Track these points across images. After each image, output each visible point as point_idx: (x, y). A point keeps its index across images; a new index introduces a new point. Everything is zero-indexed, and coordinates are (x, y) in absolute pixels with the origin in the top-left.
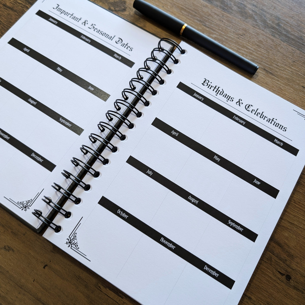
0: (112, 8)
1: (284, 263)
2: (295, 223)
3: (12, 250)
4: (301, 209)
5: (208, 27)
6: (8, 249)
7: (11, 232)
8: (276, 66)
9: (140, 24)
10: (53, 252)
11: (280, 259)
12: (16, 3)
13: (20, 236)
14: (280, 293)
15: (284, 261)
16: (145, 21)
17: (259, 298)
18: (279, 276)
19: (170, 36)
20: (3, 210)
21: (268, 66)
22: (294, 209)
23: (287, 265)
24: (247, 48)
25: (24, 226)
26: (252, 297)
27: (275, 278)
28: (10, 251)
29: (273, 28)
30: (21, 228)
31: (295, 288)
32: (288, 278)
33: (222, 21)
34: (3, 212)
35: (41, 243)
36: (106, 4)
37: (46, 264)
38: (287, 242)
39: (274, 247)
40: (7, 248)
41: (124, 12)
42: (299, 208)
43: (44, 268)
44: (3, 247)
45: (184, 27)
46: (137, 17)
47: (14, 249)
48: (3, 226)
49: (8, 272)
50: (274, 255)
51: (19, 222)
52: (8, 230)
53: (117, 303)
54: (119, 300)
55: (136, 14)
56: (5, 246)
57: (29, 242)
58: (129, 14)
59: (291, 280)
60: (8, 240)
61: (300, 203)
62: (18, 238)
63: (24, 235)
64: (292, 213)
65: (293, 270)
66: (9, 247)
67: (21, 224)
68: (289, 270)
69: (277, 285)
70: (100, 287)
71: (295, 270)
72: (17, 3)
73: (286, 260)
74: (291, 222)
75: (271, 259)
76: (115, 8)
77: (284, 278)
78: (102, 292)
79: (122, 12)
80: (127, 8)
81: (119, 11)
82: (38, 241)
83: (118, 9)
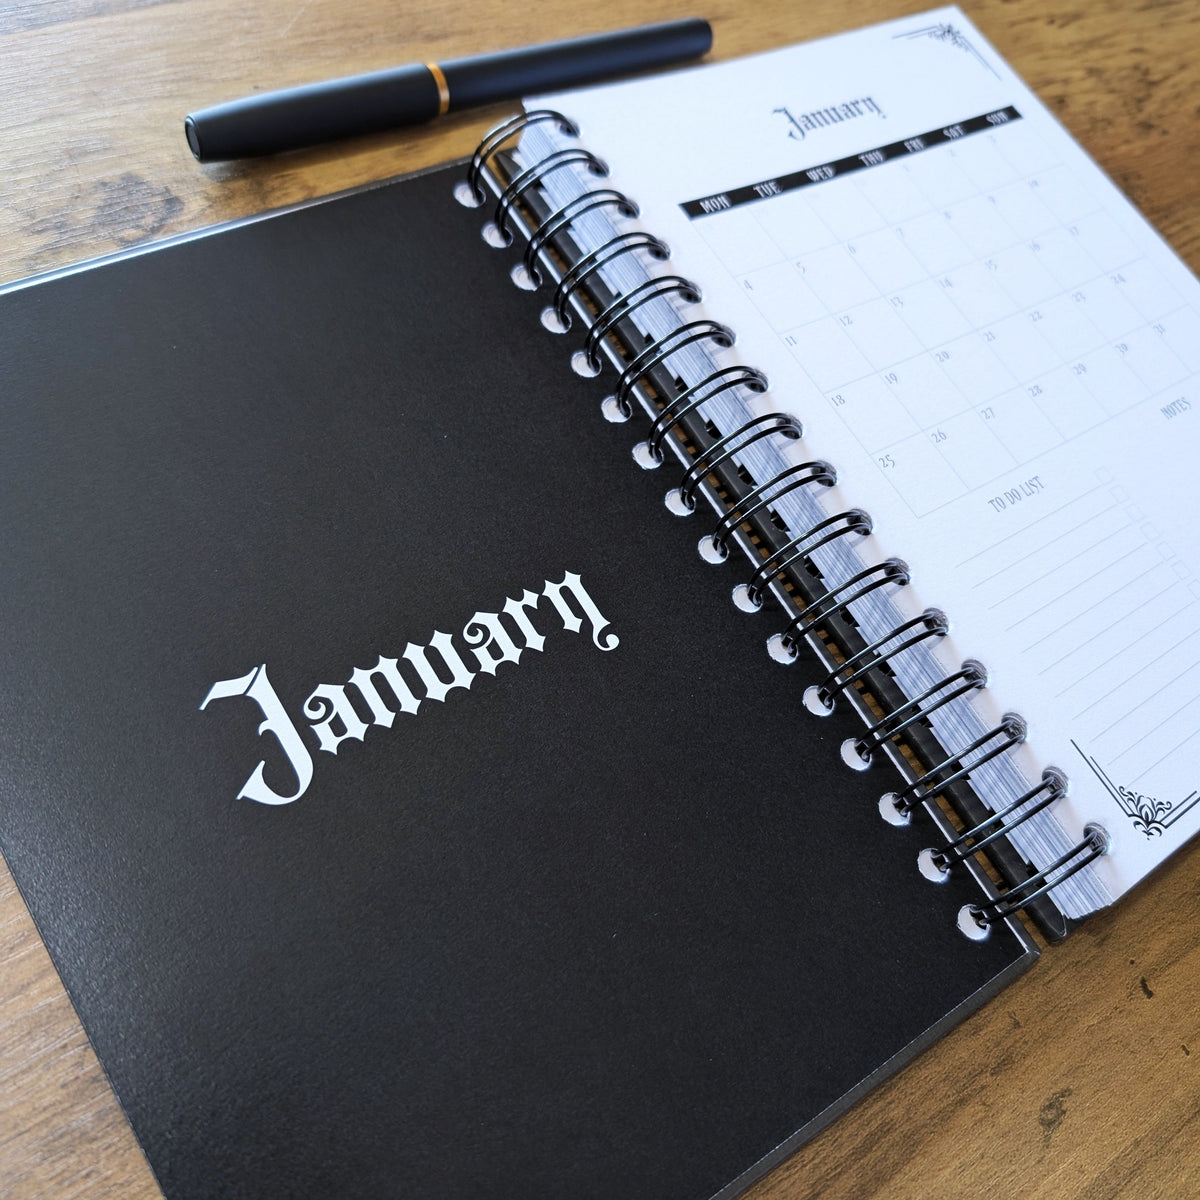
0: (130, 232)
3: (1063, 1096)
6: (1053, 1114)
7: (992, 1074)
10: (1103, 940)
13: (1016, 1042)
16: (285, 173)
19: (409, 149)
20: (894, 1080)
25: (985, 1013)
28: (1063, 1108)
30: (990, 1029)
34: (903, 1082)
35: (1063, 971)
36: (89, 240)
37: (1138, 982)
40: (1050, 1117)
41: (186, 211)
43: (1150, 994)
44: (1041, 1128)
46: (241, 184)
47: (1062, 1086)
48: (962, 1102)
49: (1137, 1143)
51: (963, 1028)
52: (983, 1088)
55: (233, 179)
56: (1042, 1122)
57: (1050, 1016)
58: (208, 198)
60: (1021, 1100)
62: (1024, 1057)
63: (1017, 1025)
66: (1050, 1106)
67: (972, 1021)
76: (138, 227)
79: (177, 216)
80: (168, 190)
81: (162, 220)
82: (1052, 980)
83: (150, 220)
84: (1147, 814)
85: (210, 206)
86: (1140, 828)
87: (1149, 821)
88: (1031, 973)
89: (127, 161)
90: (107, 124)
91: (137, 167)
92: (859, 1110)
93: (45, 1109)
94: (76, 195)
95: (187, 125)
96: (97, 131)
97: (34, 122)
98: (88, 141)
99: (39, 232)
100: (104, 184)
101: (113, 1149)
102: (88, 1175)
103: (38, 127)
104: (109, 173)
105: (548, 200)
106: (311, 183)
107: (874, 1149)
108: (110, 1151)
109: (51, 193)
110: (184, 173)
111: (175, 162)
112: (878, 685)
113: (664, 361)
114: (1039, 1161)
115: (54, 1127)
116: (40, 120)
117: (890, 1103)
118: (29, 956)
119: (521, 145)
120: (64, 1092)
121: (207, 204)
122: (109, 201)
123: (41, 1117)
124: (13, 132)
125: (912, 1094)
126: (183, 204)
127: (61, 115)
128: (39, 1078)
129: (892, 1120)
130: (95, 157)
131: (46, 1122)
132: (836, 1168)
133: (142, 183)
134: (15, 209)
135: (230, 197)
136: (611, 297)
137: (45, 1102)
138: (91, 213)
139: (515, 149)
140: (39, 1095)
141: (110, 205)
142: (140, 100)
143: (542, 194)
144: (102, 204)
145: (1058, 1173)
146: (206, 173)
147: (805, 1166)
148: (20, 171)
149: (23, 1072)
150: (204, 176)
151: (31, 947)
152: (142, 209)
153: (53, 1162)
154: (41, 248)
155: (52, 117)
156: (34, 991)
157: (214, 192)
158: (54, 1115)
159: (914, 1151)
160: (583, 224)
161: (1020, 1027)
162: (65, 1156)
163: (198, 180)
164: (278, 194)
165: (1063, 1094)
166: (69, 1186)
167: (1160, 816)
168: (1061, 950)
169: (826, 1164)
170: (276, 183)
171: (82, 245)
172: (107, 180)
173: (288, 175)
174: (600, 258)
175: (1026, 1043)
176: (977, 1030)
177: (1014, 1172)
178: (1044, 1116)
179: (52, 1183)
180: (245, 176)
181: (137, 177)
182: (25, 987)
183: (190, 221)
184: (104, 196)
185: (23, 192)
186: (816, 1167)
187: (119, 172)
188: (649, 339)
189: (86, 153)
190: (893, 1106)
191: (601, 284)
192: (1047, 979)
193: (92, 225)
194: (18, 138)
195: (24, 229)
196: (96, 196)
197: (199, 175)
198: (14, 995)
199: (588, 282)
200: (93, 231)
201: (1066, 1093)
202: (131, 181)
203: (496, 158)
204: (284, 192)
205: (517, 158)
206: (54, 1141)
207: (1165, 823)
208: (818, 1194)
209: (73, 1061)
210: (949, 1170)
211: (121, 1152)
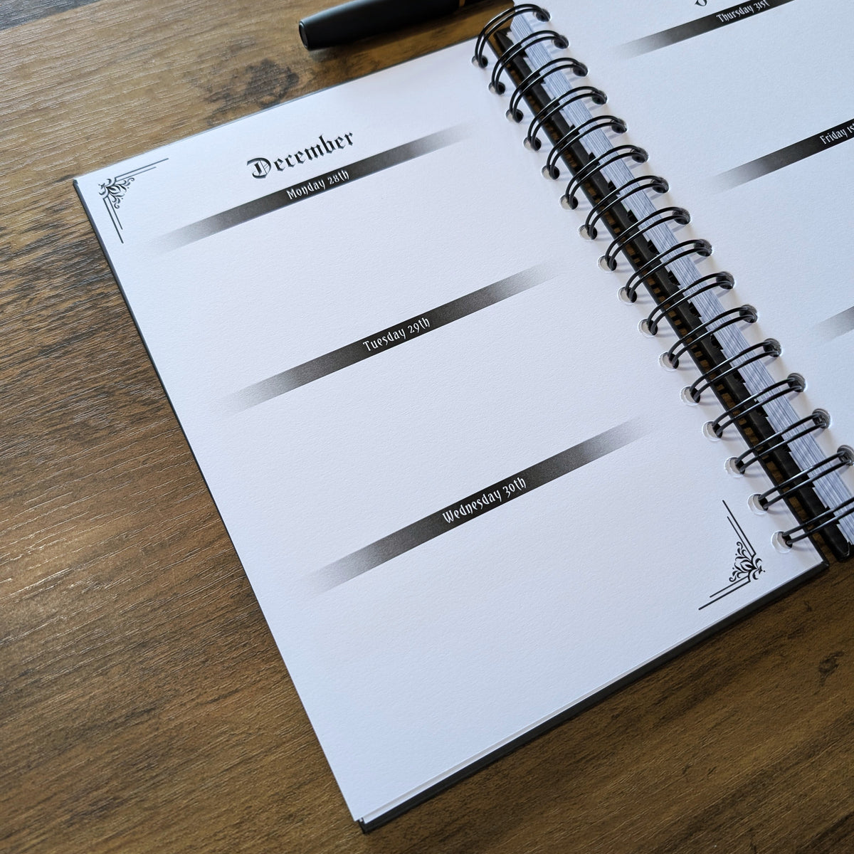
0: (267, 98)
3: (836, 656)
6: (829, 666)
7: (789, 638)
9: (360, 68)
12: (63, 317)
13: (807, 620)
16: (361, 53)
19: (439, 32)
20: (722, 636)
25: (788, 600)
28: (837, 663)
30: (790, 610)
36: (243, 104)
40: (826, 667)
41: (300, 82)
44: (820, 673)
46: (333, 62)
47: (838, 649)
48: (766, 653)
51: (772, 608)
52: (782, 646)
55: (329, 59)
56: (820, 670)
57: (834, 606)
58: (313, 73)
60: (807, 655)
62: (813, 629)
63: (810, 609)
66: (827, 661)
67: (779, 604)
72: (63, 313)
76: (271, 94)
79: (295, 86)
80: (289, 69)
81: (286, 89)
82: (838, 583)
83: (278, 90)
85: (314, 79)
88: (824, 578)
89: (265, 51)
90: (253, 28)
91: (271, 55)
92: (697, 652)
93: (222, 609)
94: (235, 75)
95: (300, 27)
96: (247, 33)
97: (211, 30)
98: (242, 40)
99: (214, 101)
100: (251, 68)
101: (258, 632)
102: (245, 645)
103: (213, 33)
104: (255, 61)
105: (529, 63)
106: (377, 60)
107: (705, 675)
108: (256, 634)
109: (221, 76)
110: (299, 58)
111: (293, 51)
112: (733, 387)
113: (601, 171)
114: (815, 694)
115: (227, 618)
116: (214, 28)
117: (718, 649)
118: (213, 526)
119: (512, 26)
120: (232, 600)
121: (312, 77)
122: (254, 79)
123: (221, 613)
124: (199, 37)
125: (733, 645)
126: (298, 78)
127: (227, 24)
128: (219, 592)
129: (718, 659)
130: (246, 51)
131: (223, 615)
132: (679, 684)
133: (274, 66)
134: (200, 86)
135: (326, 72)
136: (567, 128)
137: (223, 605)
138: (244, 87)
139: (508, 29)
140: (220, 601)
141: (255, 81)
142: (272, 11)
143: (525, 59)
144: (250, 80)
145: (828, 702)
146: (312, 56)
147: (659, 681)
148: (203, 62)
149: (211, 588)
150: (311, 58)
151: (215, 522)
152: (274, 83)
153: (227, 637)
154: (215, 111)
155: (221, 26)
156: (216, 546)
157: (317, 70)
158: (227, 612)
159: (731, 679)
160: (551, 80)
161: (811, 611)
162: (233, 634)
163: (307, 61)
164: (356, 68)
165: (838, 654)
166: (235, 650)
168: (846, 565)
169: (673, 681)
170: (355, 61)
171: (239, 107)
172: (253, 65)
173: (362, 55)
174: (562, 102)
175: (814, 621)
176: (781, 610)
177: (797, 698)
178: (822, 666)
179: (226, 648)
180: (336, 57)
181: (271, 62)
182: (211, 543)
183: (302, 89)
184: (251, 76)
185: (205, 76)
186: (666, 682)
187: (260, 59)
188: (592, 156)
189: (241, 48)
190: (720, 651)
191: (562, 120)
192: (834, 582)
193: (245, 95)
194: (201, 40)
195: (206, 99)
196: (247, 76)
197: (308, 58)
198: (206, 547)
199: (553, 118)
200: (246, 99)
201: (839, 654)
202: (267, 64)
203: (495, 36)
204: (359, 66)
205: (509, 35)
206: (227, 626)
208: (666, 697)
209: (237, 584)
210: (753, 692)
211: (262, 635)
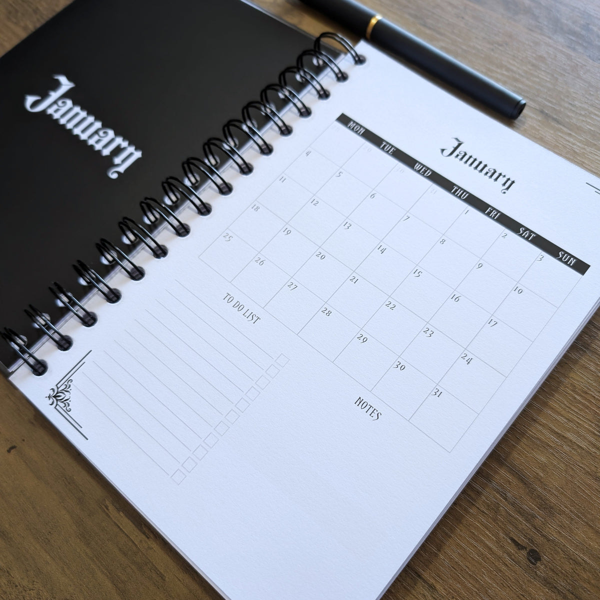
1: (527, 520)
2: (569, 435)
4: (587, 407)
5: (430, 28)
8: (570, 107)
10: (32, 423)
11: (521, 512)
14: (508, 589)
15: (530, 518)
17: (455, 591)
18: (512, 549)
21: (550, 105)
22: (570, 406)
23: (535, 528)
24: (508, 70)
26: (438, 587)
27: (500, 553)
29: (574, 33)
31: (547, 582)
32: (534, 556)
33: (463, 18)
35: (15, 404)
37: (14, 444)
38: (542, 475)
39: (509, 481)
42: (583, 405)
43: (9, 451)
45: (374, 21)
50: (506, 499)
53: (136, 545)
54: (141, 541)
59: (538, 564)
61: (586, 393)
64: (563, 412)
65: (549, 540)
68: (539, 539)
69: (504, 568)
70: (107, 507)
71: (553, 541)
73: (533, 517)
74: (560, 432)
75: (498, 508)
77: (522, 555)
78: (109, 517)
84: (59, 396)
86: (51, 393)
87: (56, 397)
167: (62, 405)
207: (58, 407)
